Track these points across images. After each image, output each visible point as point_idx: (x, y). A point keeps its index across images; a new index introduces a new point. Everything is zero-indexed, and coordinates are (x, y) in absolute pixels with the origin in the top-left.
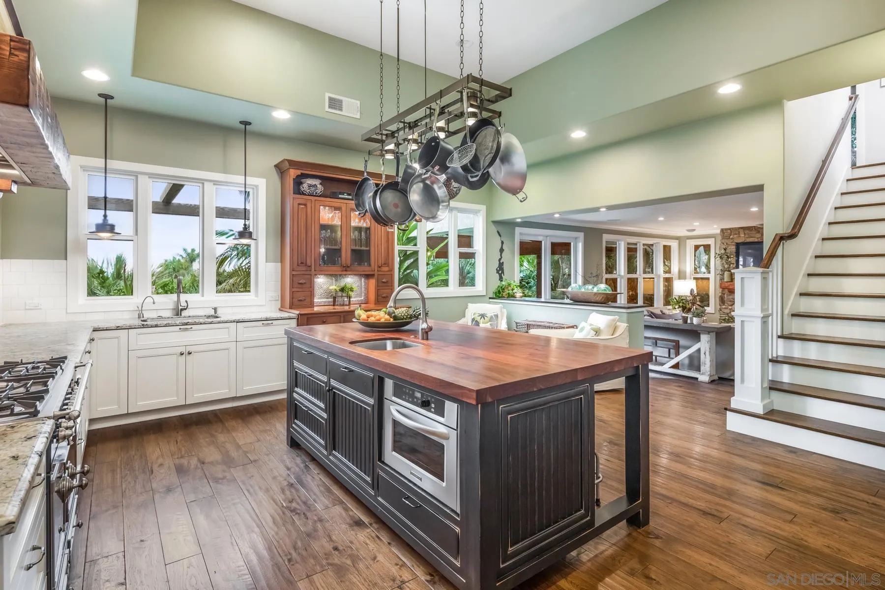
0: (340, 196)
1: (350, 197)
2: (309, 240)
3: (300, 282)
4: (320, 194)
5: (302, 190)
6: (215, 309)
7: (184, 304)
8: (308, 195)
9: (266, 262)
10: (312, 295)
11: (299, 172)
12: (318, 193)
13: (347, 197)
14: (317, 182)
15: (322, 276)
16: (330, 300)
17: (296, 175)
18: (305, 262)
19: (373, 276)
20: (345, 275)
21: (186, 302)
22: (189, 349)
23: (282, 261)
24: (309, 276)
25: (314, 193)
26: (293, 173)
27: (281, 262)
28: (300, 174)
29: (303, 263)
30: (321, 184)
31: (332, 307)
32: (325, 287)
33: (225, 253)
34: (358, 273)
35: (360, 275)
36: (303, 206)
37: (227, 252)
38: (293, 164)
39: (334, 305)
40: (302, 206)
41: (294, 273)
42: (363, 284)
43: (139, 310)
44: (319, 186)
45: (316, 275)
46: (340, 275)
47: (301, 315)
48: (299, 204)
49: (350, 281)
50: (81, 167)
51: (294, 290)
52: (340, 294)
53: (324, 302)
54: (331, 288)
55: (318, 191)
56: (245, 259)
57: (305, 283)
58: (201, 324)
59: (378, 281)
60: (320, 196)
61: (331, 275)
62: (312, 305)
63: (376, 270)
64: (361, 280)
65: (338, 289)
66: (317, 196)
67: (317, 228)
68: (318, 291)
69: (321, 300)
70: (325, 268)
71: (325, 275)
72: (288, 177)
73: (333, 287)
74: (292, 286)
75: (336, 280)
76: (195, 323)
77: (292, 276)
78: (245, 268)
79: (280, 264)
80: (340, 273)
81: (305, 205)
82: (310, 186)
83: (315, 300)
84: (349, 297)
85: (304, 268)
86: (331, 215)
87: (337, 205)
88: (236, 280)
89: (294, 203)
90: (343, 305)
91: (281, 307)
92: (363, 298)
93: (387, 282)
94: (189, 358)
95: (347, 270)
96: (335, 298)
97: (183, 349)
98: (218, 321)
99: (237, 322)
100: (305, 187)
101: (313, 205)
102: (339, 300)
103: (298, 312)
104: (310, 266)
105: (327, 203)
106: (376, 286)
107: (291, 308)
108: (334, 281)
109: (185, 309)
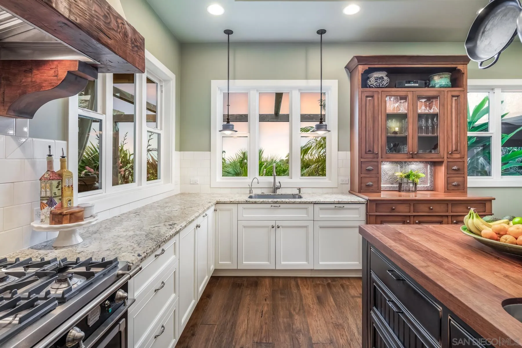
0: (406, 85)
1: (417, 85)
2: (376, 128)
3: (368, 168)
4: (387, 85)
5: (369, 83)
6: (299, 189)
7: (278, 184)
8: (375, 88)
9: (338, 151)
10: (378, 181)
11: (366, 67)
12: (384, 84)
13: (413, 85)
14: (383, 74)
15: (388, 163)
16: (395, 185)
17: (364, 70)
18: (372, 150)
19: (440, 163)
20: (410, 162)
21: (279, 182)
22: (279, 223)
23: (351, 149)
24: (376, 163)
25: (381, 84)
26: (361, 68)
27: (351, 151)
28: (368, 68)
29: (370, 151)
30: (387, 76)
31: (397, 193)
32: (390, 173)
33: (307, 145)
34: (424, 160)
35: (426, 162)
36: (371, 98)
37: (308, 144)
38: (361, 60)
39: (399, 191)
40: (369, 98)
41: (362, 160)
42: (429, 171)
43: (250, 188)
44: (385, 78)
45: (382, 162)
46: (405, 162)
47: (371, 201)
48: (367, 97)
49: (415, 167)
50: (219, 88)
51: (362, 175)
52: (405, 180)
53: (390, 187)
54: (397, 174)
55: (385, 83)
56: (323, 149)
57: (372, 170)
58: (286, 203)
59: (448, 168)
60: (386, 87)
61: (397, 162)
62: (378, 190)
63: (445, 157)
64: (427, 167)
65: (404, 175)
66: (384, 87)
67: (384, 117)
68: (384, 178)
69: (387, 185)
70: (391, 155)
71: (390, 162)
72: (357, 72)
73: (399, 174)
74: (360, 172)
75: (401, 167)
76: (282, 202)
77: (361, 163)
78: (323, 156)
79: (350, 152)
80: (406, 160)
81: (372, 97)
82: (377, 79)
83: (382, 185)
84: (415, 184)
85: (371, 156)
86: (396, 105)
87: (403, 94)
88: (316, 166)
89: (362, 96)
90: (409, 191)
91: (350, 190)
92: (429, 185)
93: (458, 170)
94: (278, 230)
95: (413, 157)
96: (400, 184)
97: (273, 223)
98: (299, 202)
99: (314, 204)
100: (372, 81)
101: (380, 96)
102: (404, 186)
103: (367, 198)
104: (377, 154)
105: (393, 93)
106: (446, 174)
107: (360, 192)
108: (399, 167)
109: (279, 188)
